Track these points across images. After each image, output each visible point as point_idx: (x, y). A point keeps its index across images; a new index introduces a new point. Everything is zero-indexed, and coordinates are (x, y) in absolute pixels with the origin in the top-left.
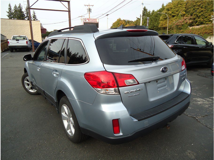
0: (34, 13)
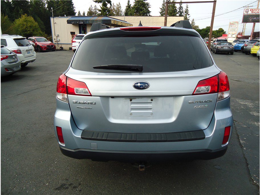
0: (187, 8)
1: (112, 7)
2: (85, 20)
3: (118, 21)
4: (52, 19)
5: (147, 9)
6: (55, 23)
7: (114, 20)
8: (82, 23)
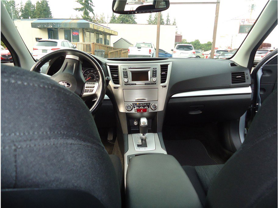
0: (175, 20)
1: (95, 18)
2: (55, 23)
3: (98, 26)
5: (133, 20)
7: (93, 24)
8: (51, 27)
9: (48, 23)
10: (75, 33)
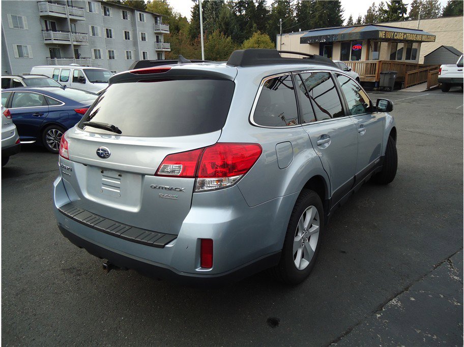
2: (329, 35)
3: (395, 32)
4: (279, 38)
6: (283, 44)
7: (386, 31)
8: (325, 41)
9: (321, 36)
10: (357, 47)
